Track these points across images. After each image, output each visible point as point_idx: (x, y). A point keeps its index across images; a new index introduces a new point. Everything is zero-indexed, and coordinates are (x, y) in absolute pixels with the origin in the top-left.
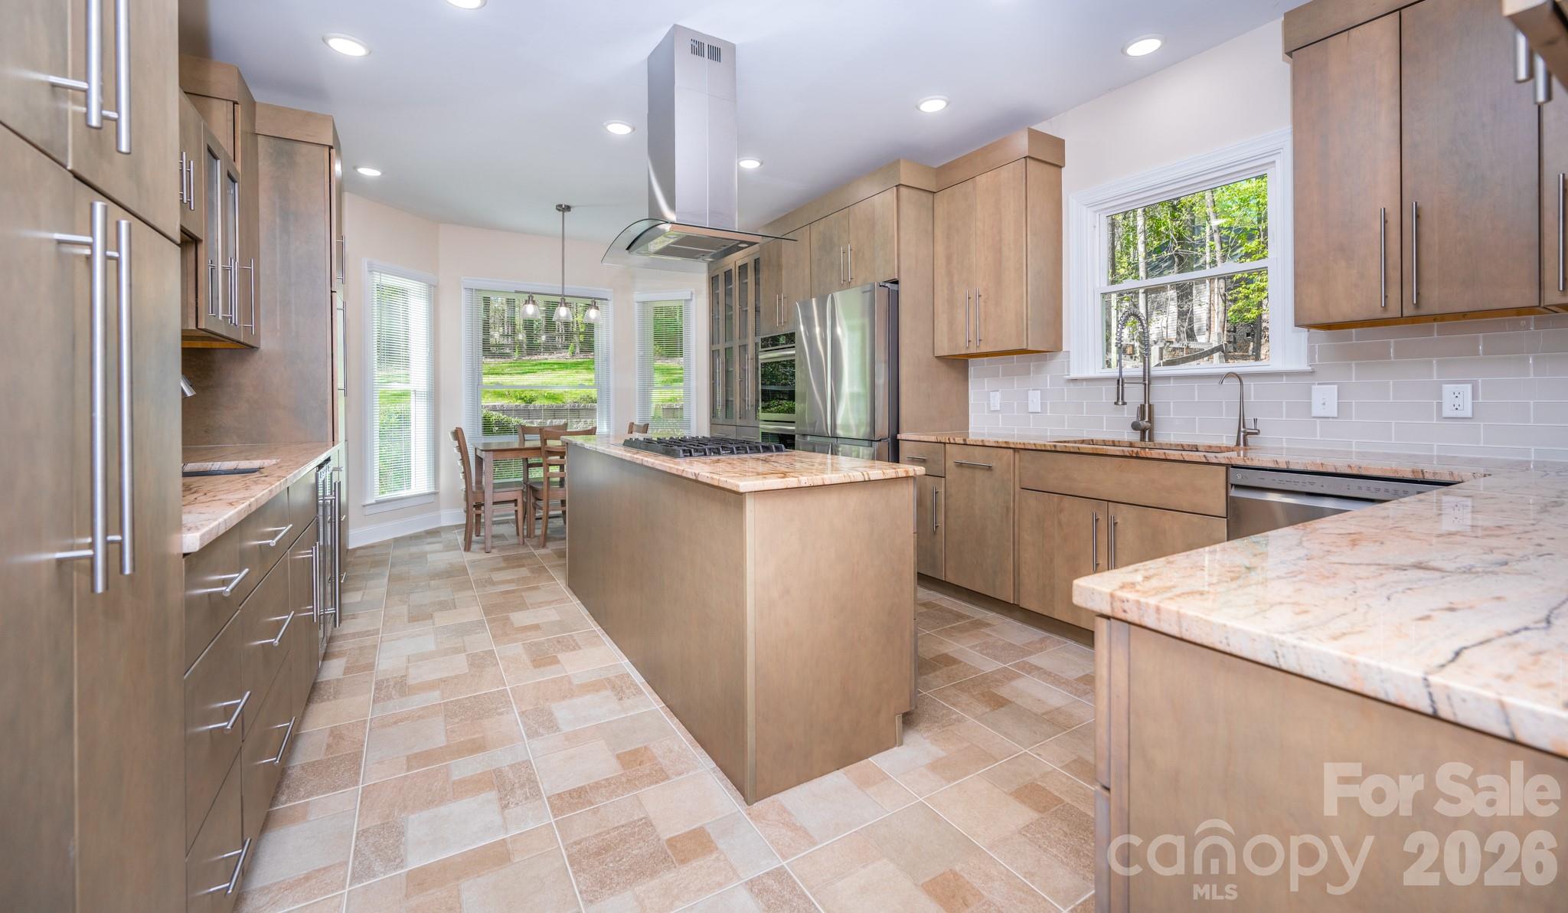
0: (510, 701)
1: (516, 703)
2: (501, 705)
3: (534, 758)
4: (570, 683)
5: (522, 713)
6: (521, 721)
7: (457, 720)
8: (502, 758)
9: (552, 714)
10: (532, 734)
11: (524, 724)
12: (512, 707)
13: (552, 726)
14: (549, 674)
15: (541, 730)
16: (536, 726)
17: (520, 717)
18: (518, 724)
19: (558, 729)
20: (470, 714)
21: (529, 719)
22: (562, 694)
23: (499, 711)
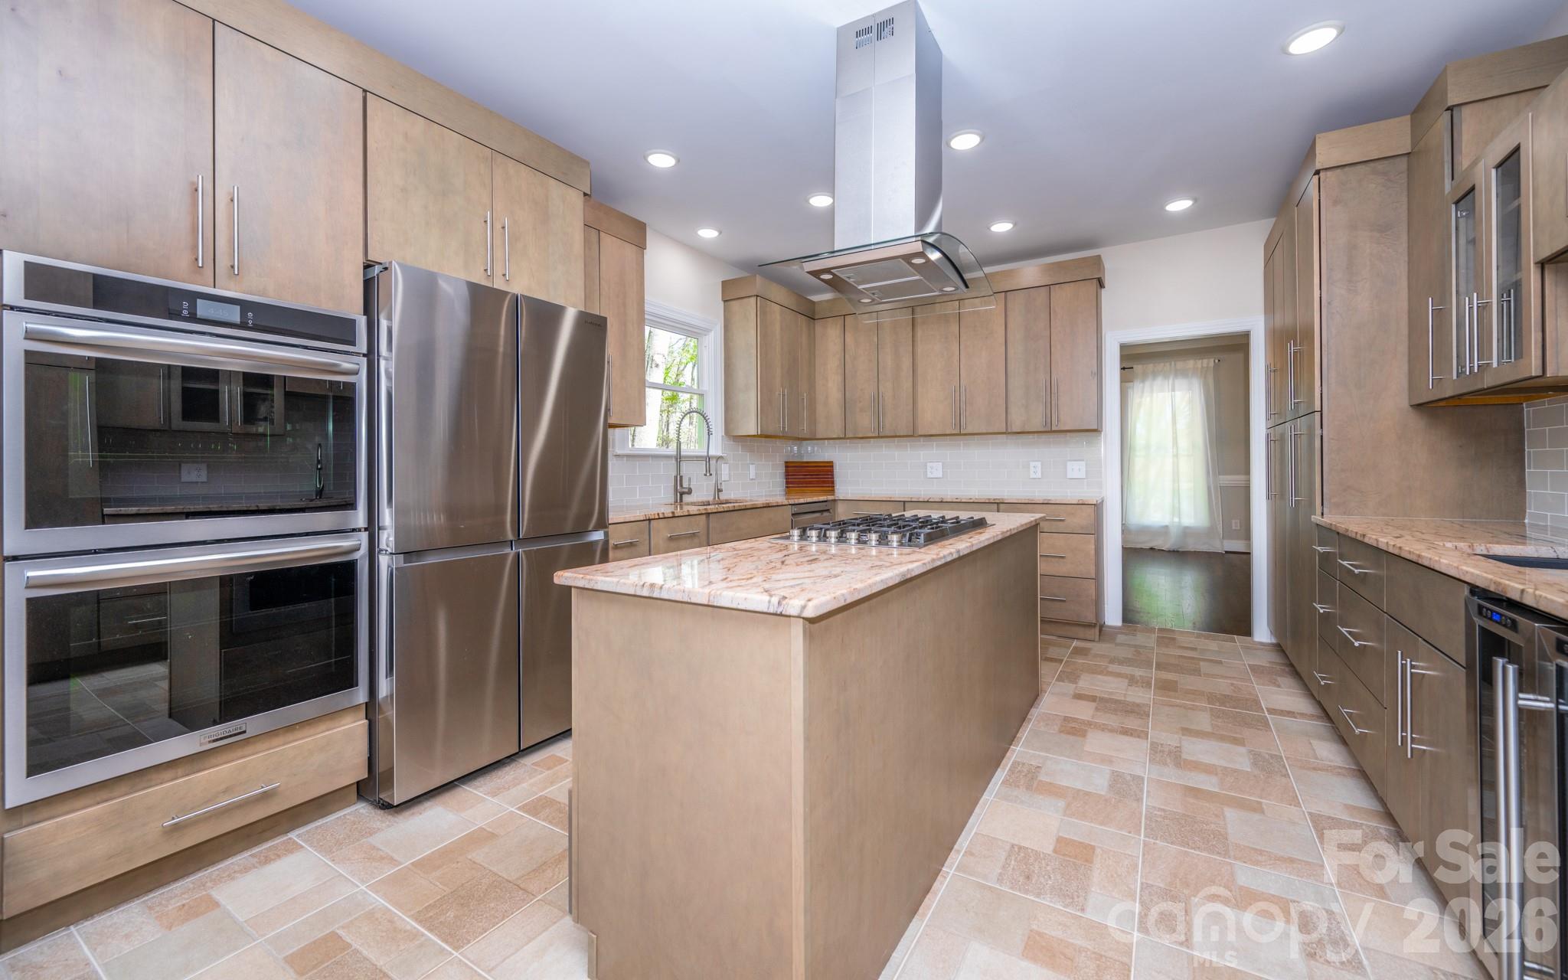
0: (1146, 819)
1: (1141, 813)
2: (1159, 819)
3: (1146, 763)
4: (1068, 805)
5: (1139, 800)
6: (1143, 794)
7: (1213, 826)
8: (1172, 774)
9: (1110, 785)
10: (1139, 780)
11: (1142, 790)
12: (1147, 811)
13: (1117, 778)
14: (1080, 830)
15: (1129, 778)
16: (1131, 783)
17: (1142, 799)
18: (1148, 792)
19: (1113, 772)
20: (1196, 826)
21: (1135, 792)
22: (1087, 797)
23: (1163, 814)
